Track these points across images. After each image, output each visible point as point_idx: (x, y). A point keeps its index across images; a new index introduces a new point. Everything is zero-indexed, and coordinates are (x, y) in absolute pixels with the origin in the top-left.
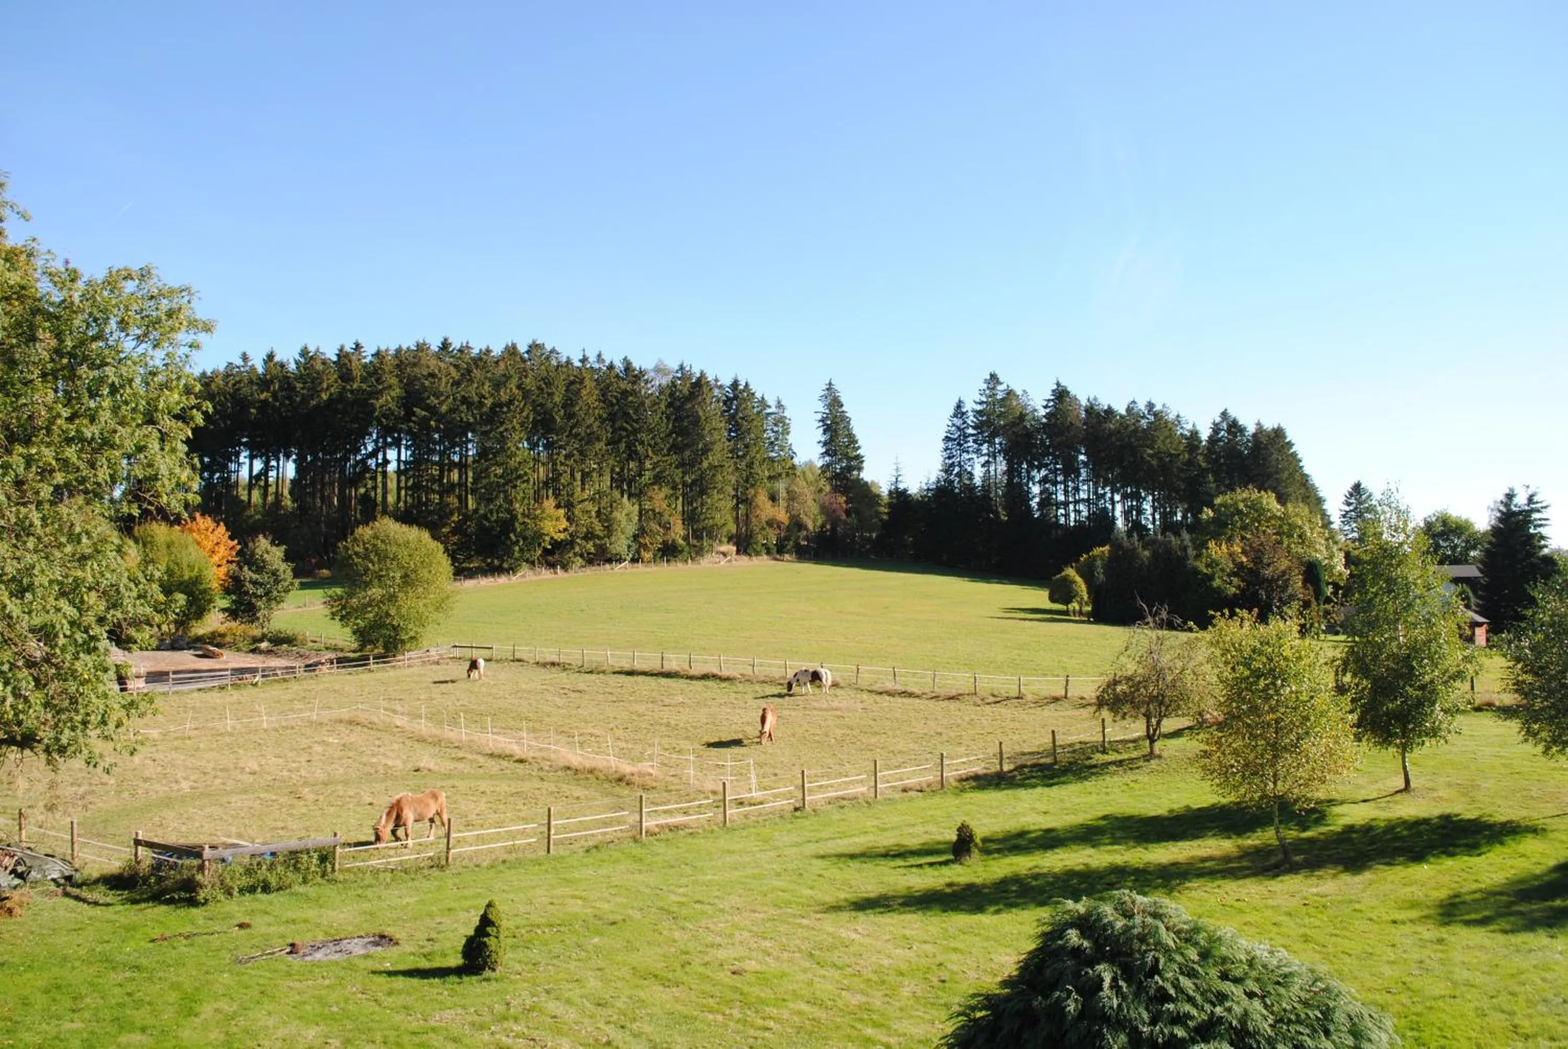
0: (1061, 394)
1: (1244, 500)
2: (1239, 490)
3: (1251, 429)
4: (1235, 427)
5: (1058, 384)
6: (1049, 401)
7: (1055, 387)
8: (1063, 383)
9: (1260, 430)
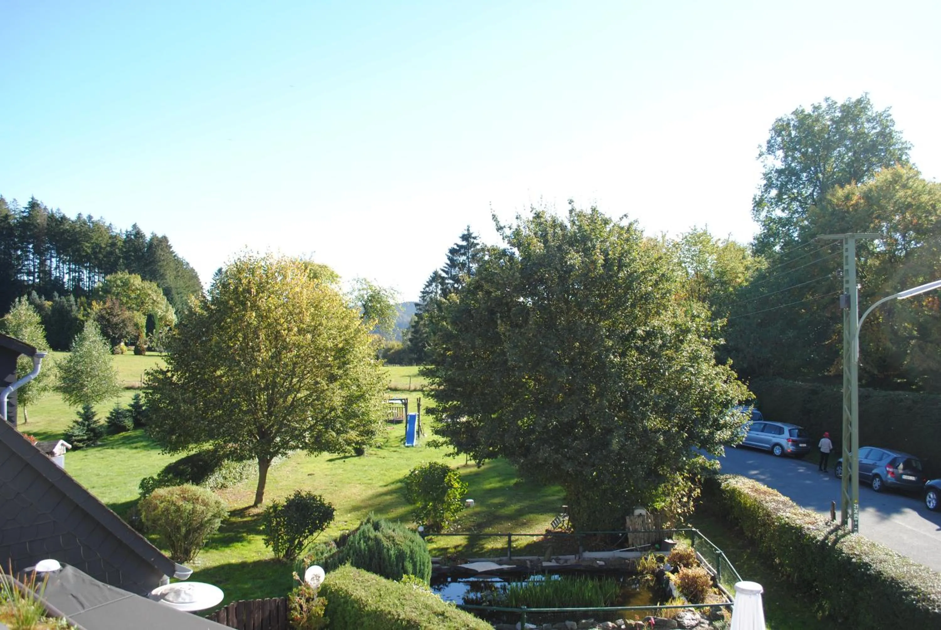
0: (33, 205)
1: (120, 279)
2: (119, 273)
3: (148, 237)
4: (138, 234)
5: (33, 198)
6: (26, 208)
7: (31, 200)
8: (36, 198)
9: (154, 237)
